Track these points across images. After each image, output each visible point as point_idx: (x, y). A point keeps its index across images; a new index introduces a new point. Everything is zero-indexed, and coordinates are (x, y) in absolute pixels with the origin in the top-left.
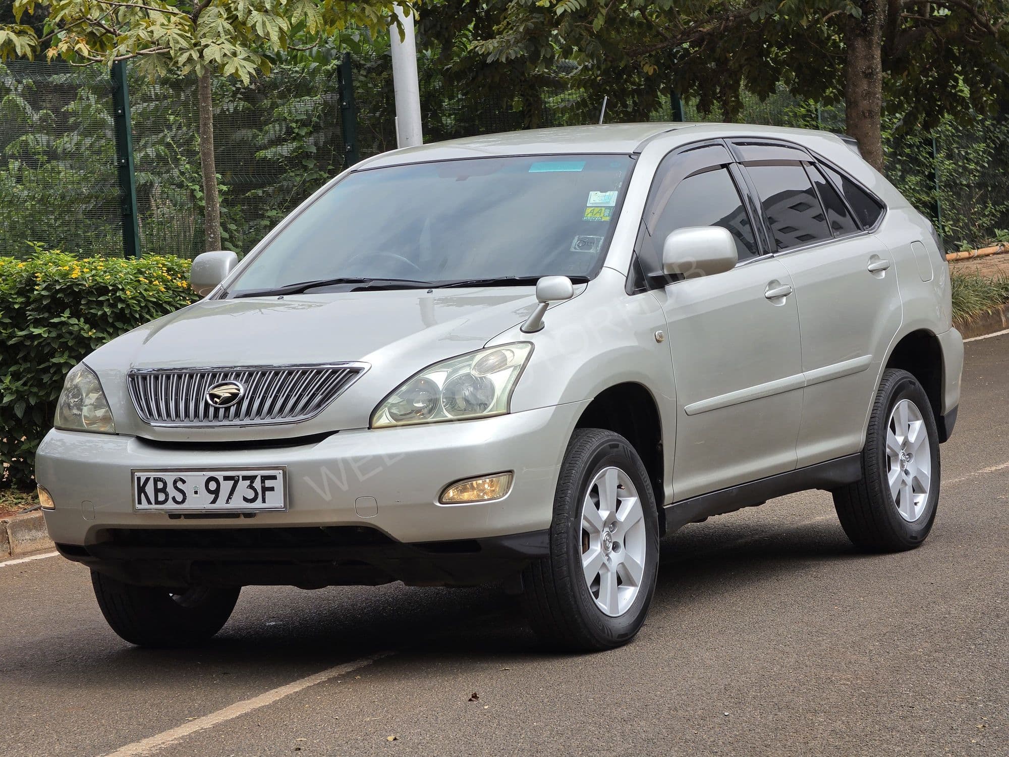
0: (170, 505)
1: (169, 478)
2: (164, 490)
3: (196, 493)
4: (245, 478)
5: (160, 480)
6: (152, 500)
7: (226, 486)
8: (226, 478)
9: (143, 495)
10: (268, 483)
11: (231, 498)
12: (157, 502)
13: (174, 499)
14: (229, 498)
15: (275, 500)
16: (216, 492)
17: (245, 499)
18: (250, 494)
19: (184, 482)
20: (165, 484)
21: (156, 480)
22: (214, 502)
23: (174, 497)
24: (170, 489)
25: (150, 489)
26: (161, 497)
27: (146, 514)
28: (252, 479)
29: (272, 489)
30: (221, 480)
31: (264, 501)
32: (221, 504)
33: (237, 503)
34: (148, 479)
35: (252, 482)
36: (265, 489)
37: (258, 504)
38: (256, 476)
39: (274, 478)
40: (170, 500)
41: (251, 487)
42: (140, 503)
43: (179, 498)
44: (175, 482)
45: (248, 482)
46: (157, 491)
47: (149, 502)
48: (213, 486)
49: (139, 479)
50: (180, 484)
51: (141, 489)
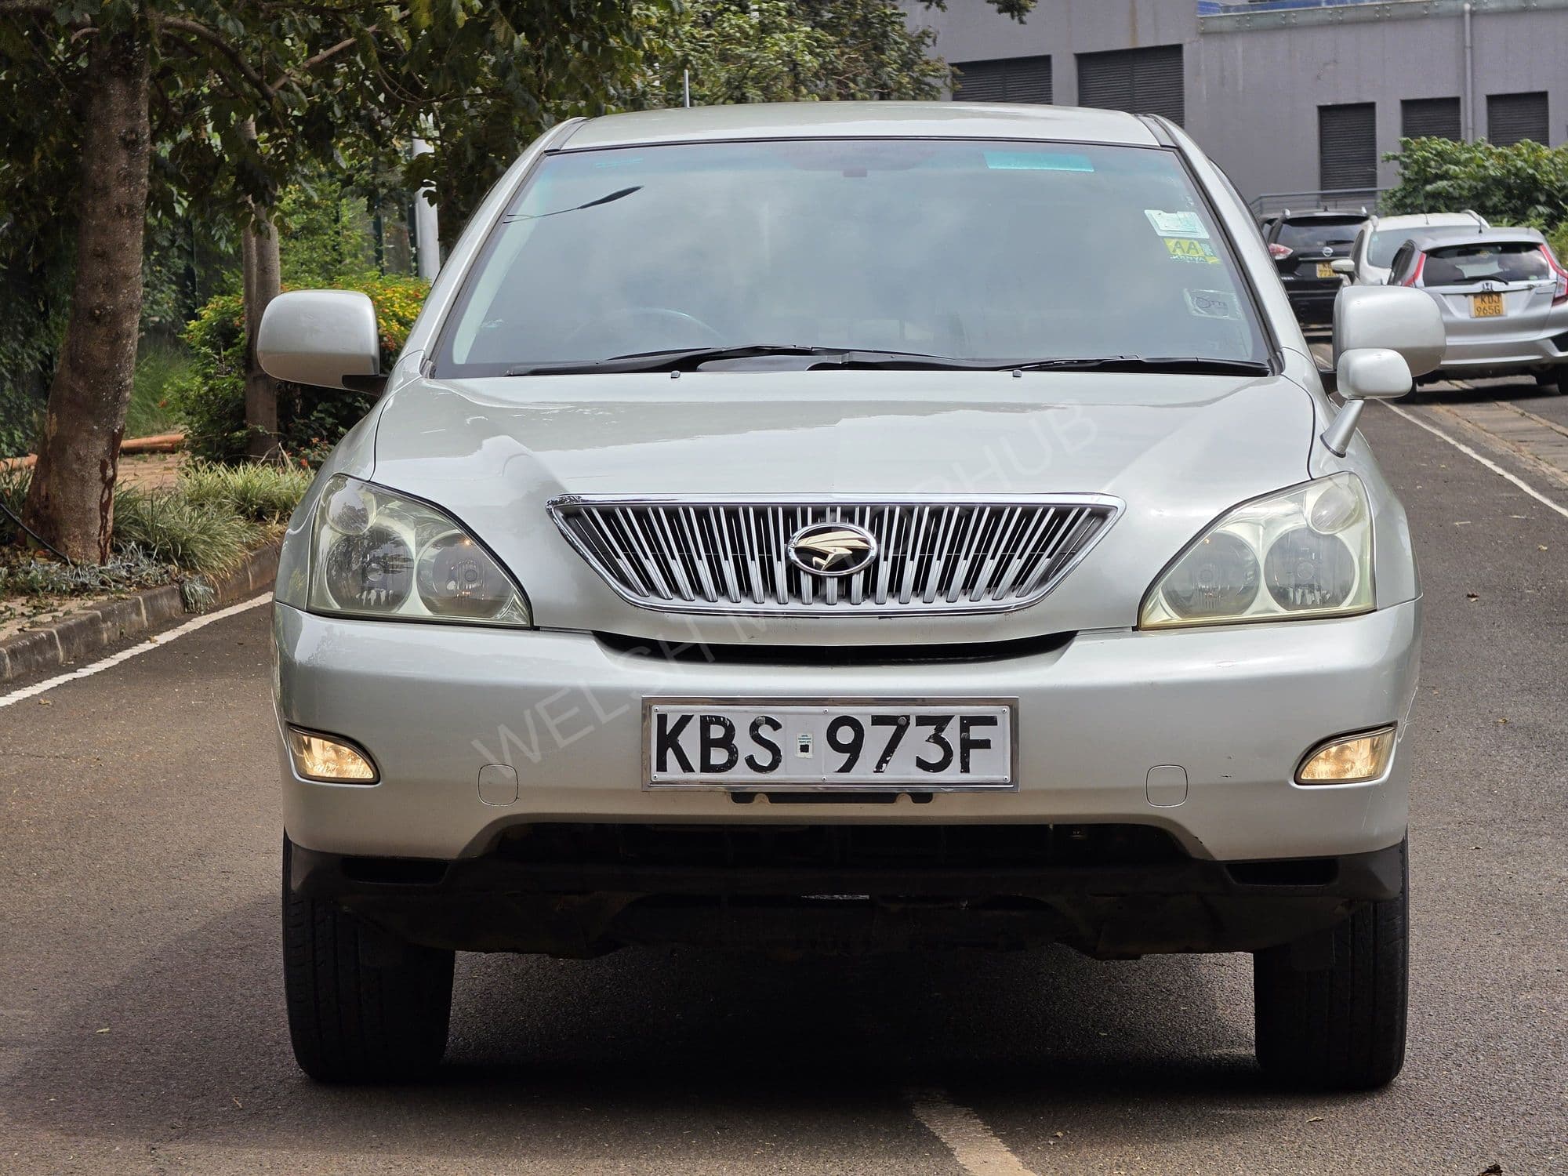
0: (741, 774)
1: (741, 719)
2: (726, 742)
3: (804, 749)
4: (922, 721)
5: (719, 721)
6: (695, 761)
7: (876, 739)
8: (878, 720)
9: (670, 753)
10: (976, 733)
11: (887, 762)
12: (706, 767)
13: (751, 761)
14: (884, 760)
15: (991, 767)
16: (854, 750)
17: (922, 764)
18: (935, 755)
19: (776, 726)
20: (730, 730)
21: (706, 723)
22: (846, 768)
23: (751, 757)
24: (744, 743)
25: (690, 741)
26: (718, 756)
27: (675, 790)
28: (941, 722)
29: (985, 744)
30: (866, 723)
31: (965, 768)
32: (864, 773)
33: (902, 771)
34: (685, 720)
35: (940, 729)
36: (967, 745)
37: (952, 774)
38: (951, 717)
39: (991, 721)
40: (741, 761)
41: (937, 739)
42: (662, 766)
43: (764, 758)
44: (755, 727)
45: (930, 730)
46: (707, 744)
47: (686, 767)
48: (845, 735)
49: (662, 719)
50: (765, 732)
51: (668, 740)
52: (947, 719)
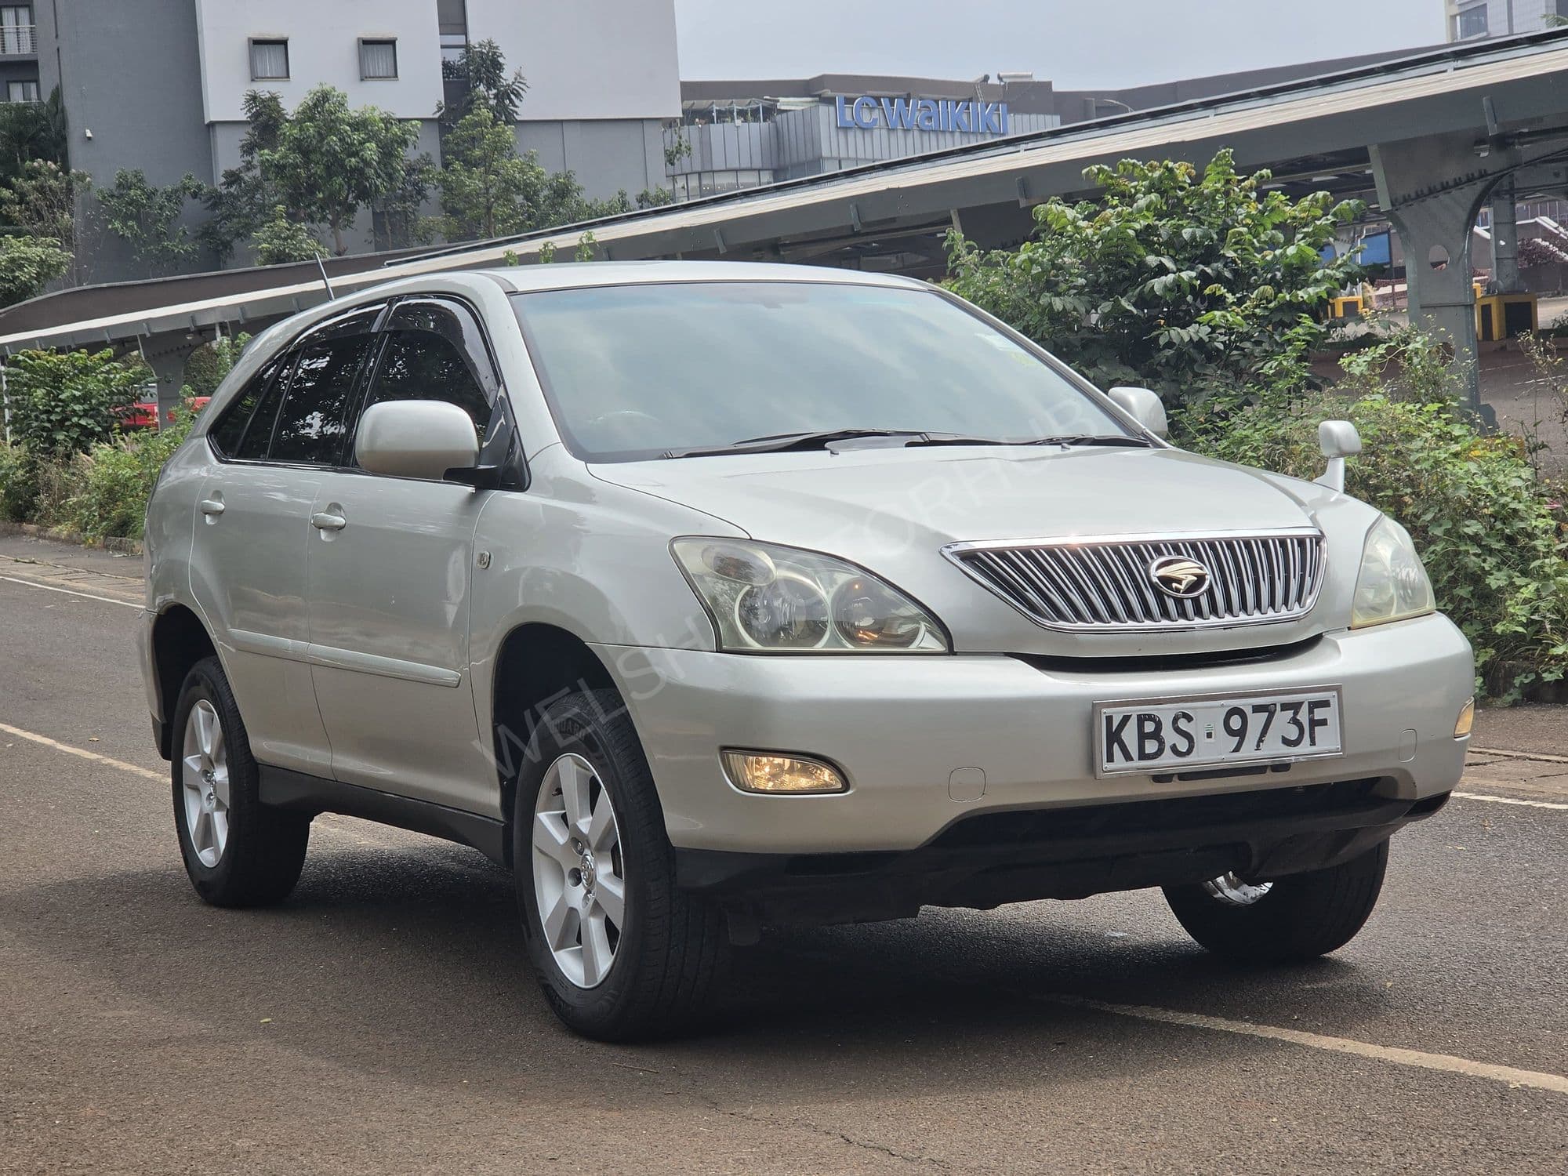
0: (1168, 760)
1: (1166, 714)
2: (1156, 735)
3: (1209, 735)
4: (1285, 707)
5: (1150, 718)
6: (1134, 751)
7: (1256, 721)
8: (1257, 709)
9: (1116, 746)
10: (1319, 714)
11: (1262, 741)
12: (1143, 756)
13: (1174, 749)
14: (1260, 740)
15: (1328, 741)
16: (1241, 734)
17: (1286, 742)
18: (1293, 733)
19: (1189, 718)
20: (1159, 725)
21: (1142, 719)
22: (1237, 749)
23: (1174, 745)
24: (1169, 735)
25: (1130, 735)
26: (1151, 747)
27: (1122, 779)
28: (1296, 707)
29: (1323, 722)
30: (1248, 711)
31: (1313, 743)
32: (1249, 753)
33: (1273, 749)
34: (1126, 719)
35: (1295, 713)
36: (1314, 723)
37: (1304, 748)
38: (1303, 703)
39: (1325, 704)
40: (1167, 750)
41: (1295, 721)
42: (1110, 759)
43: (1183, 746)
44: (1176, 720)
45: (1290, 714)
46: (1142, 737)
47: (1128, 757)
48: (1236, 723)
49: (1109, 719)
50: (1183, 724)
51: (1114, 737)
52: (1300, 704)
